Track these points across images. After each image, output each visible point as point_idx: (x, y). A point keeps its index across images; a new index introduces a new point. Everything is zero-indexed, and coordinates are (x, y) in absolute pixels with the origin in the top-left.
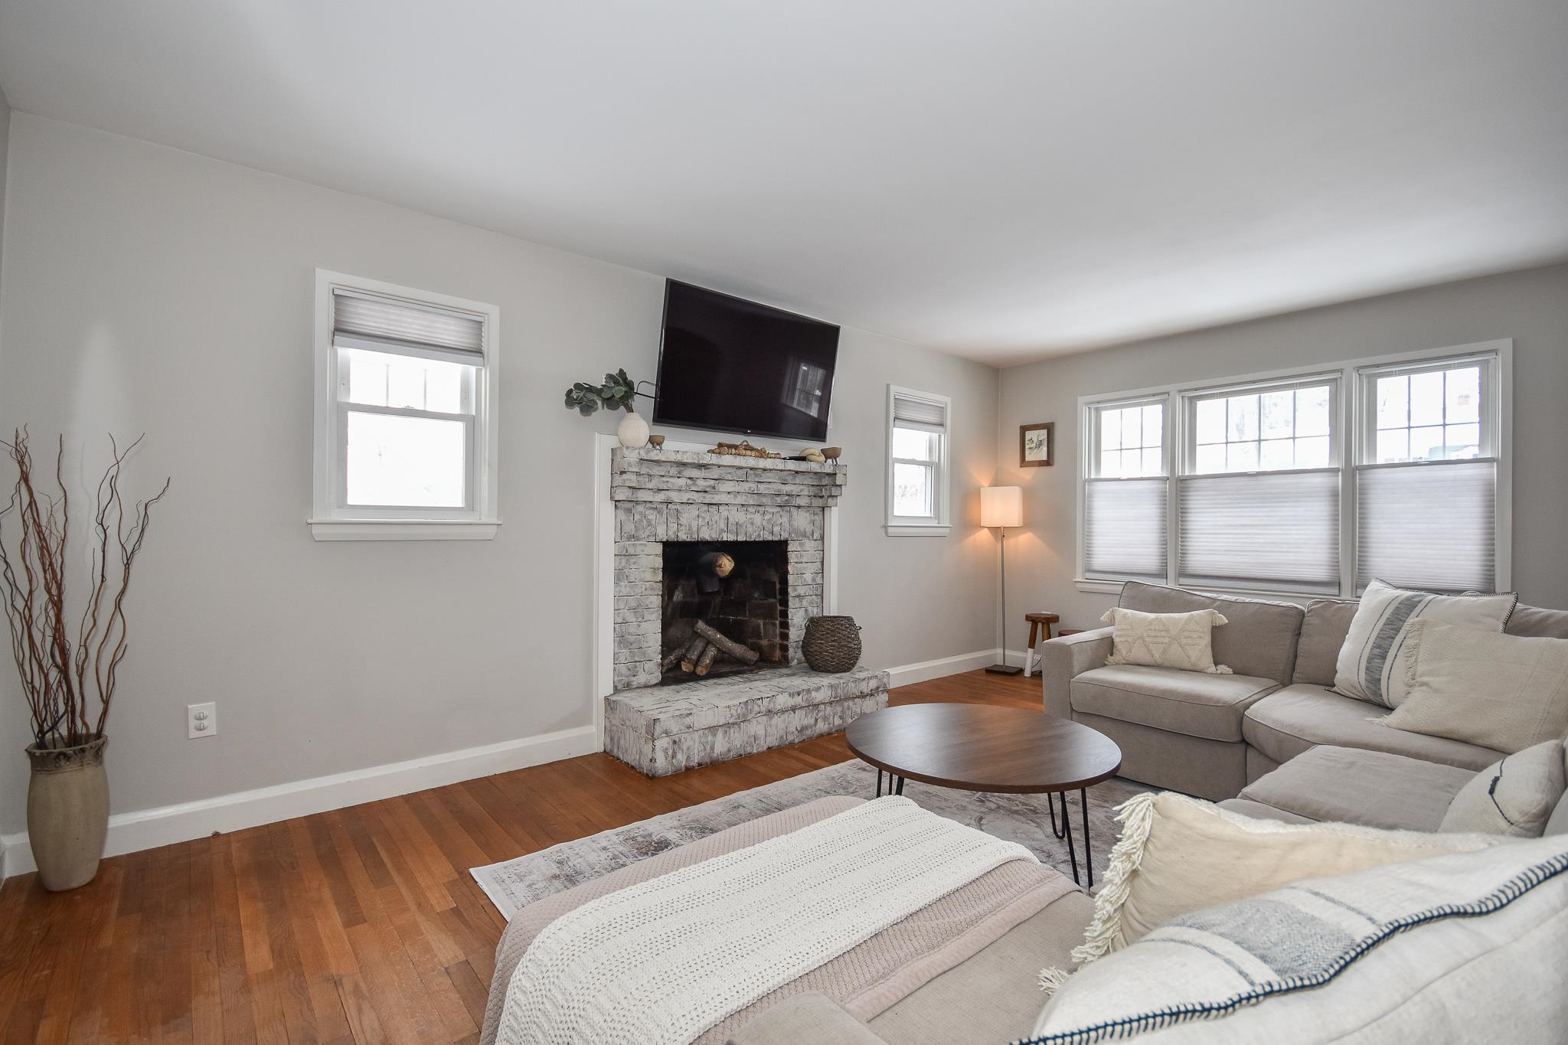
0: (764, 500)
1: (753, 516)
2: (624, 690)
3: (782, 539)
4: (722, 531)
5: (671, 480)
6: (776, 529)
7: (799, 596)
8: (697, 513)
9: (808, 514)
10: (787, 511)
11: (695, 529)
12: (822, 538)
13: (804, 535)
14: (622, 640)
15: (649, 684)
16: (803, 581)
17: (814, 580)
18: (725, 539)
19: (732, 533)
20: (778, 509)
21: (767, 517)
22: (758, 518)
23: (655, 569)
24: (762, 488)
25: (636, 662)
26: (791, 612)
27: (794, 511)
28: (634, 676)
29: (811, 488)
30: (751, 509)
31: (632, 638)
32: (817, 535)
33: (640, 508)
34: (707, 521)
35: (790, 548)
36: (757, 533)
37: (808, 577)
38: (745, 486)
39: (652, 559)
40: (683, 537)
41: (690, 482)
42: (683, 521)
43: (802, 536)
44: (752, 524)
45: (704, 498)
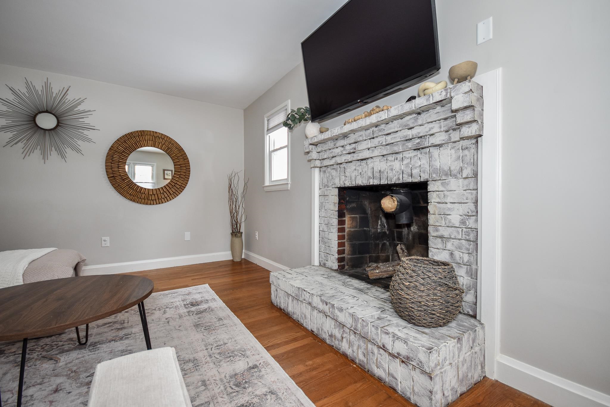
0: (396, 149)
1: (392, 163)
2: (323, 267)
3: (422, 180)
4: (369, 178)
5: (333, 150)
6: (415, 172)
7: (441, 237)
8: (354, 167)
9: (453, 151)
10: (426, 153)
11: (353, 178)
12: (475, 175)
13: (449, 173)
14: (323, 240)
15: (332, 268)
16: (447, 222)
17: (463, 222)
18: (371, 184)
19: (376, 179)
20: (415, 153)
21: (405, 162)
22: (397, 165)
23: (335, 203)
24: (389, 139)
25: (327, 253)
26: (431, 251)
27: (435, 152)
28: (327, 261)
29: (443, 123)
30: (390, 158)
31: (326, 240)
32: (467, 172)
33: (329, 169)
34: (360, 172)
35: (430, 188)
36: (396, 177)
37: (455, 218)
38: (376, 142)
39: (334, 197)
40: (348, 184)
41: (342, 149)
42: (347, 174)
43: (446, 175)
44: (392, 170)
45: (353, 157)
